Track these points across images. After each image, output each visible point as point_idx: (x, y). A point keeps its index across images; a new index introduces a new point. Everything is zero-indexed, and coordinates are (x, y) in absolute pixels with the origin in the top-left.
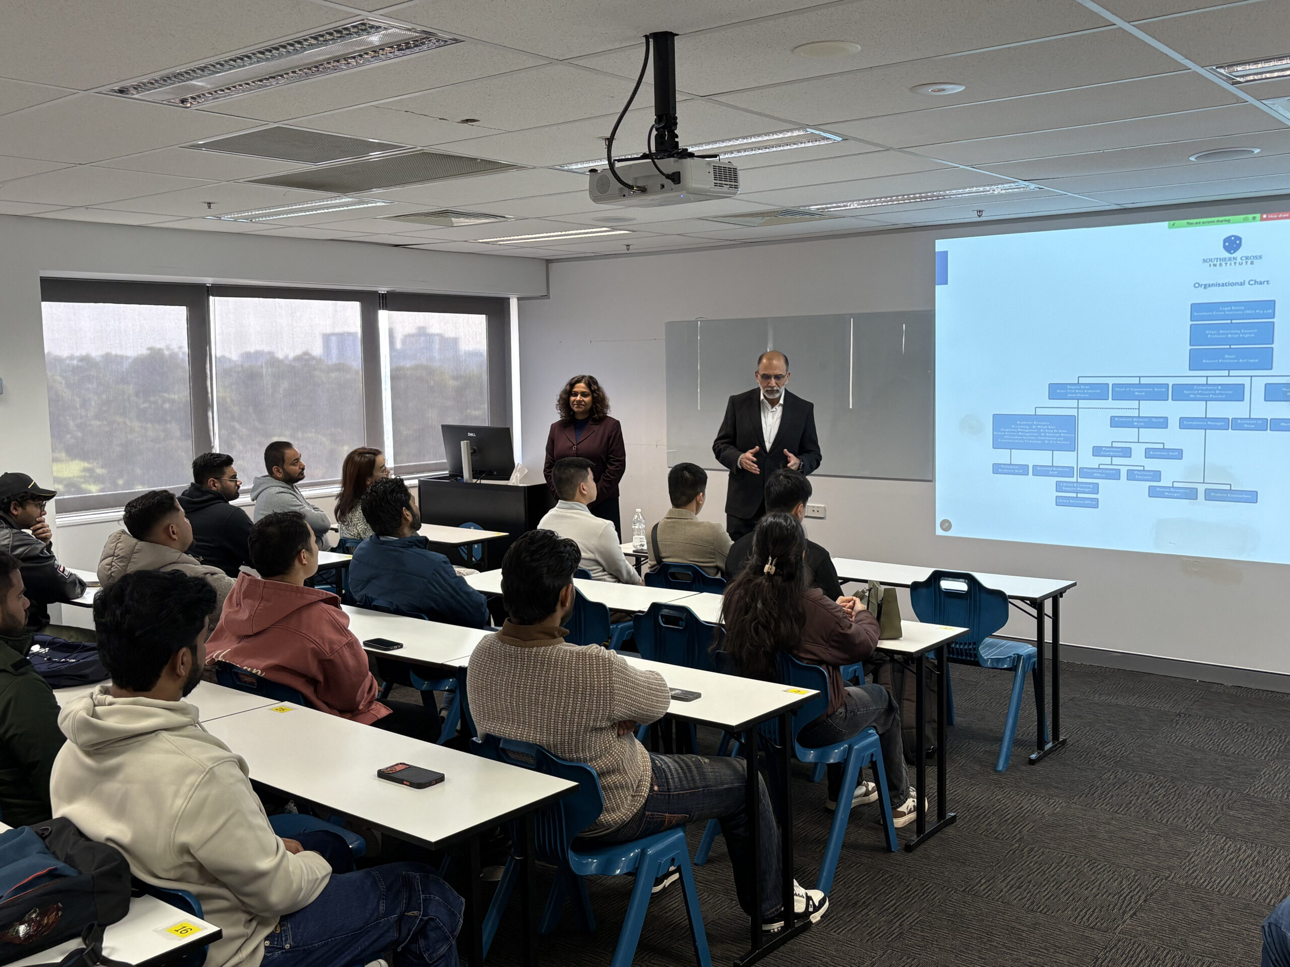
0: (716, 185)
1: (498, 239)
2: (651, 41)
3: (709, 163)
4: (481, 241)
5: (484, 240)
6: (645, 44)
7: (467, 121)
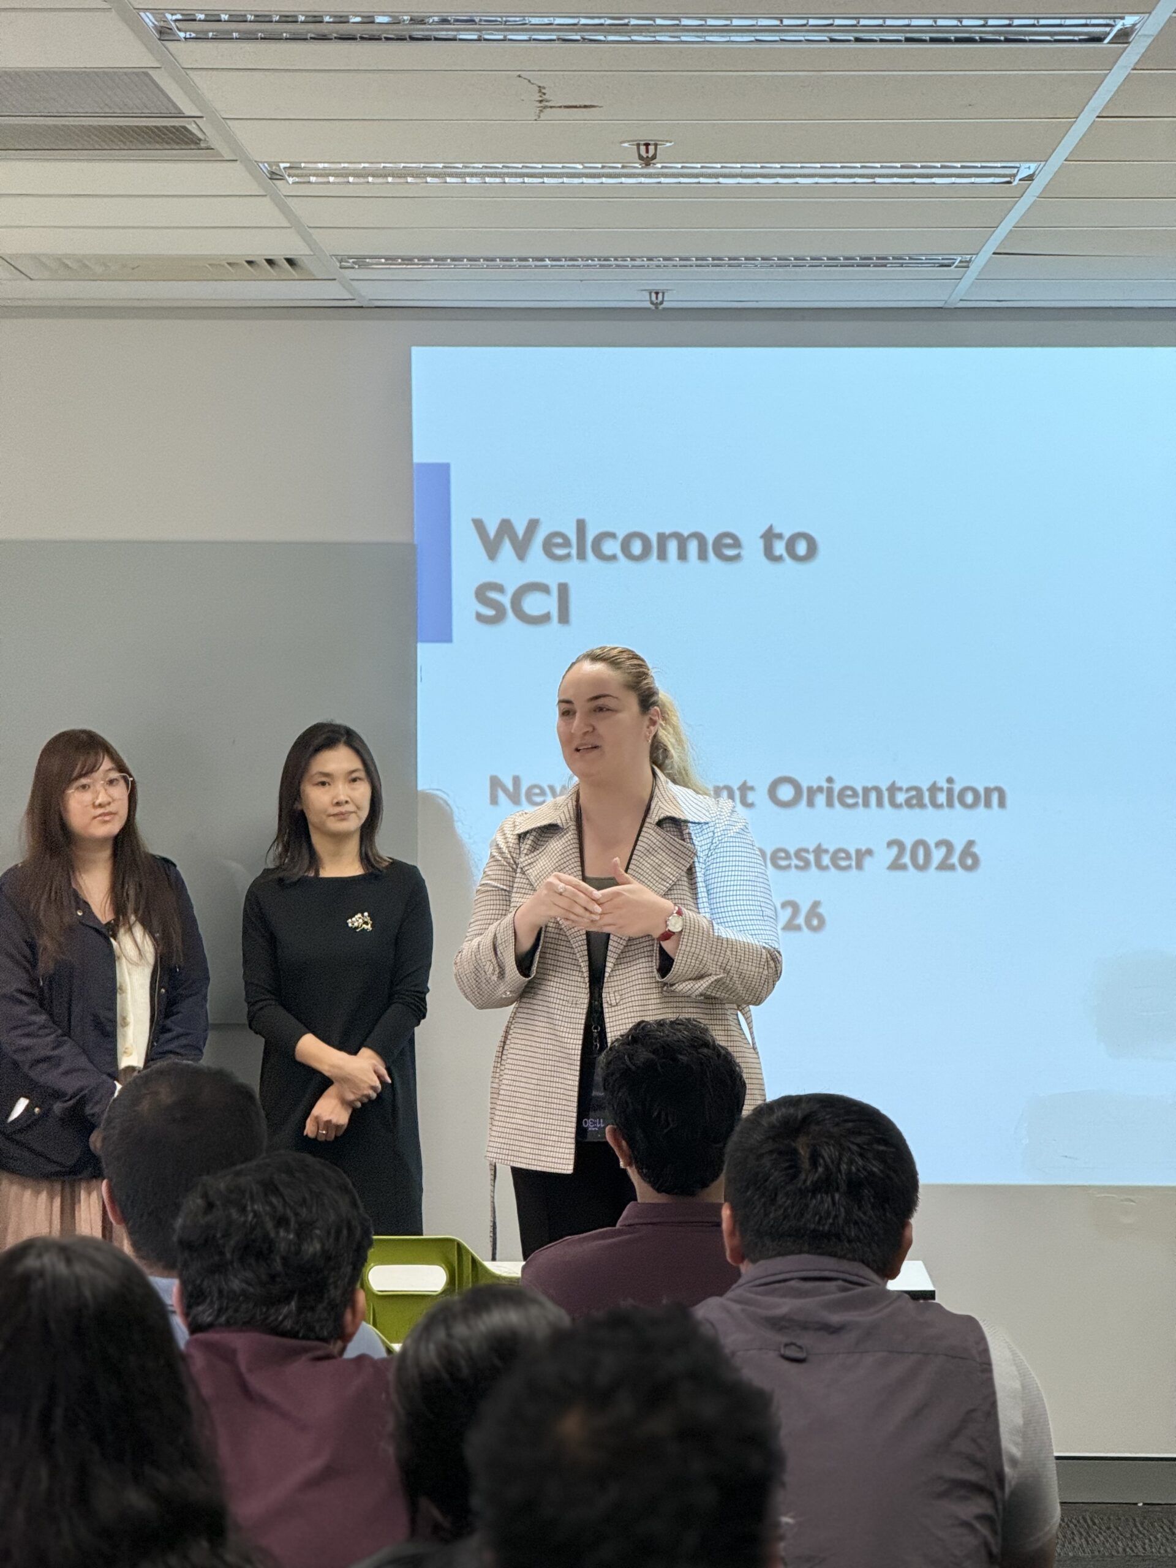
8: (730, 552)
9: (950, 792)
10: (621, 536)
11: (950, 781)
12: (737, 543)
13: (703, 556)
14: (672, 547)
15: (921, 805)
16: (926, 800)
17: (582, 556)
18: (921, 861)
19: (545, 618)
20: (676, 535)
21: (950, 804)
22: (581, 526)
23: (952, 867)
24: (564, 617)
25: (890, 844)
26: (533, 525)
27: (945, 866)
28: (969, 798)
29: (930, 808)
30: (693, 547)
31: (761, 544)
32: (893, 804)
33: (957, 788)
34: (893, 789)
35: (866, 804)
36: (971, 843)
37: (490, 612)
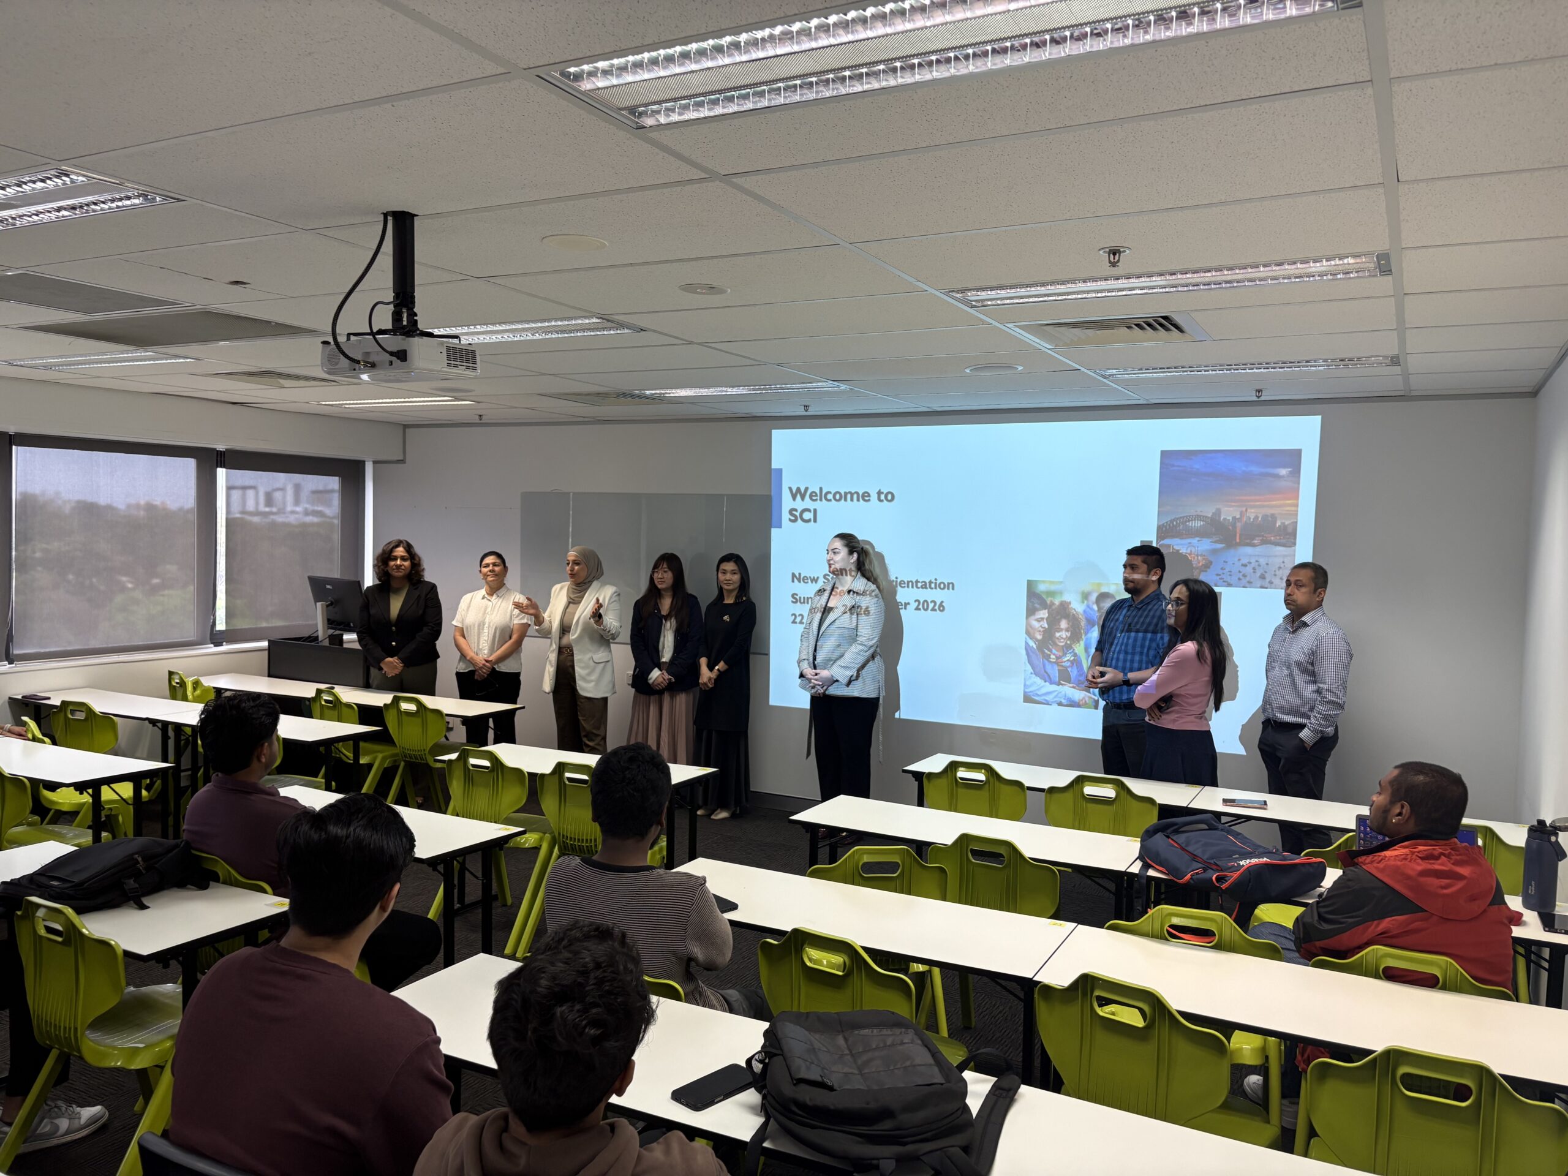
0: (449, 365)
1: (345, 402)
2: (390, 218)
3: (442, 343)
4: (324, 403)
5: (327, 403)
6: (382, 223)
7: (237, 283)
8: (867, 498)
9: (936, 583)
10: (833, 493)
11: (936, 580)
12: (869, 496)
13: (858, 500)
14: (849, 496)
15: (926, 588)
16: (928, 586)
17: (821, 500)
18: (925, 607)
19: (809, 521)
20: (850, 493)
21: (936, 588)
22: (821, 489)
23: (935, 610)
24: (815, 521)
25: (916, 601)
26: (807, 489)
27: (933, 610)
28: (942, 586)
29: (929, 589)
30: (855, 496)
31: (876, 495)
32: (917, 587)
33: (938, 582)
34: (917, 582)
35: (908, 587)
36: (942, 602)
37: (793, 518)
